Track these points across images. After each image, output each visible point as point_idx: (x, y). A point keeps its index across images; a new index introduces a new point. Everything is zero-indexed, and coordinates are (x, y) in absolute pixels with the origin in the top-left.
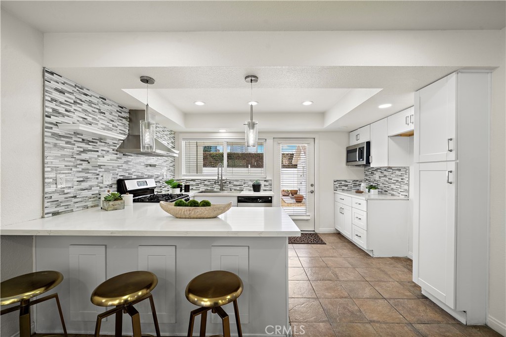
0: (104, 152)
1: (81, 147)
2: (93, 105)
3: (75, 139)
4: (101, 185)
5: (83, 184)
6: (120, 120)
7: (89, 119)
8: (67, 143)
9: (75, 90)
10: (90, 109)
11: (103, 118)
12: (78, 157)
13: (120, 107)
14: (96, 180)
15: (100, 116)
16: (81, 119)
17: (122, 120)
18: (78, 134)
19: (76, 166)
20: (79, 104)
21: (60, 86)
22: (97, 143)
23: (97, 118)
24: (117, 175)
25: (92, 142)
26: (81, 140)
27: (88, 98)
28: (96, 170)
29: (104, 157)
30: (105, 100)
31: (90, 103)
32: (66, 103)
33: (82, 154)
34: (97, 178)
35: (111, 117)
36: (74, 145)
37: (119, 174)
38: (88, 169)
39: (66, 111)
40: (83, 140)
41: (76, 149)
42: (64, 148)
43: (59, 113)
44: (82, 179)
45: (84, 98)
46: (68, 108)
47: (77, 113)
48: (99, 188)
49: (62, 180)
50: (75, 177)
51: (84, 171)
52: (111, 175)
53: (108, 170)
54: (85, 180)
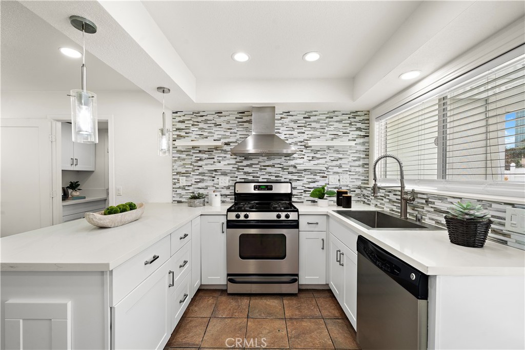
0: (221, 158)
1: (198, 157)
2: (208, 122)
3: (193, 151)
4: (217, 186)
5: (199, 184)
6: (241, 125)
7: (205, 134)
8: (187, 155)
9: (193, 116)
10: (205, 126)
11: (219, 129)
12: (195, 164)
13: (240, 113)
14: (211, 182)
15: (217, 128)
16: (198, 136)
17: (243, 125)
18: (196, 147)
19: (194, 171)
20: (196, 125)
21: (181, 119)
22: (212, 151)
23: (213, 131)
24: (237, 177)
25: (209, 151)
26: (198, 151)
27: (203, 118)
28: (212, 173)
29: (220, 162)
30: (221, 113)
31: (206, 121)
32: (187, 128)
33: (199, 162)
34: (213, 180)
35: (228, 126)
36: (192, 156)
37: (239, 177)
38: (204, 173)
39: (186, 133)
40: (200, 151)
41: (194, 159)
42: (184, 159)
43: (181, 136)
44: (199, 180)
45: (200, 119)
46: (187, 131)
47: (194, 133)
48: (214, 188)
49: (183, 181)
50: (193, 179)
51: (200, 174)
52: (228, 178)
53: (224, 174)
54: (202, 181)
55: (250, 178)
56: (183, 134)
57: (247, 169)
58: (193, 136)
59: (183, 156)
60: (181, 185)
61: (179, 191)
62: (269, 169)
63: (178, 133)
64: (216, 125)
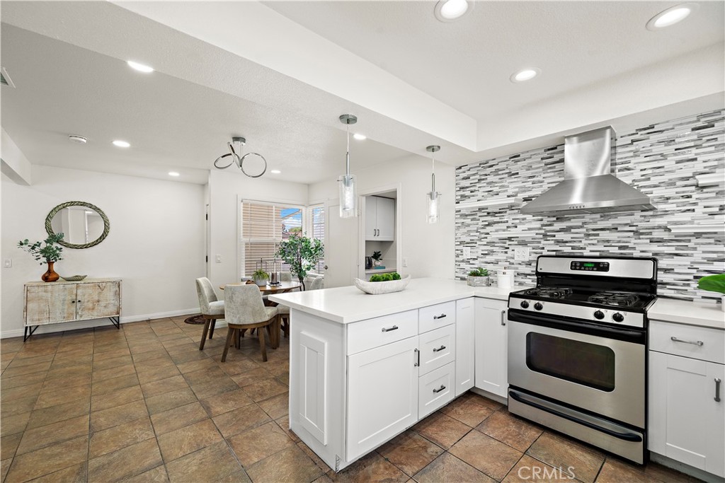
0: (518, 221)
1: (485, 221)
2: (500, 172)
3: (479, 214)
4: (512, 261)
5: (487, 257)
6: (550, 168)
7: (496, 189)
8: (472, 220)
9: (480, 168)
10: (496, 179)
11: (516, 180)
12: (482, 231)
13: (549, 150)
14: (503, 254)
15: (513, 179)
16: (487, 193)
17: (554, 167)
18: (483, 209)
19: (480, 240)
20: (483, 179)
21: (465, 175)
22: (506, 212)
23: (506, 184)
24: (543, 248)
25: (500, 213)
26: (486, 214)
27: (493, 169)
28: (505, 243)
29: (516, 227)
30: (519, 156)
31: (496, 173)
32: (473, 185)
33: (487, 228)
34: (506, 252)
35: (530, 173)
36: (479, 220)
38: (493, 242)
39: (472, 192)
40: (488, 213)
41: (481, 224)
42: (469, 225)
43: (466, 197)
44: (486, 252)
45: (488, 171)
46: (472, 189)
47: (481, 190)
48: (508, 263)
49: (467, 253)
50: (480, 250)
51: (488, 244)
52: (528, 250)
53: (523, 243)
54: (490, 253)
55: (567, 250)
56: (467, 193)
57: (560, 236)
58: (480, 194)
59: (468, 221)
60: (465, 257)
61: (463, 265)
62: (604, 235)
63: (461, 193)
64: (511, 174)
